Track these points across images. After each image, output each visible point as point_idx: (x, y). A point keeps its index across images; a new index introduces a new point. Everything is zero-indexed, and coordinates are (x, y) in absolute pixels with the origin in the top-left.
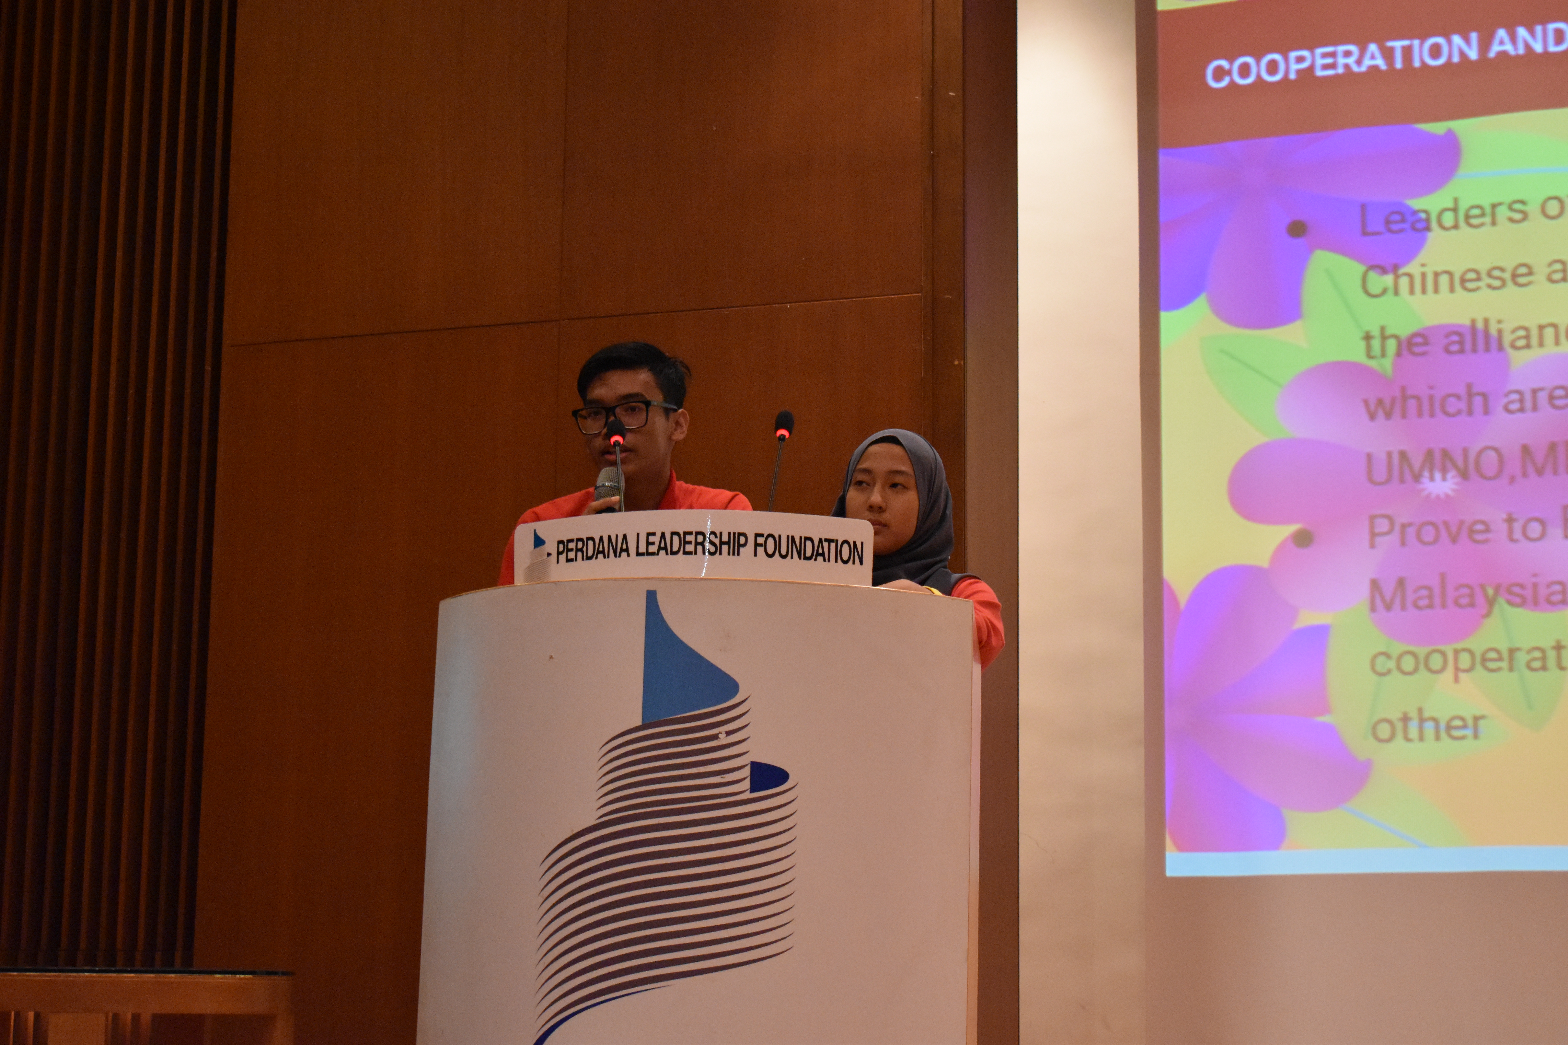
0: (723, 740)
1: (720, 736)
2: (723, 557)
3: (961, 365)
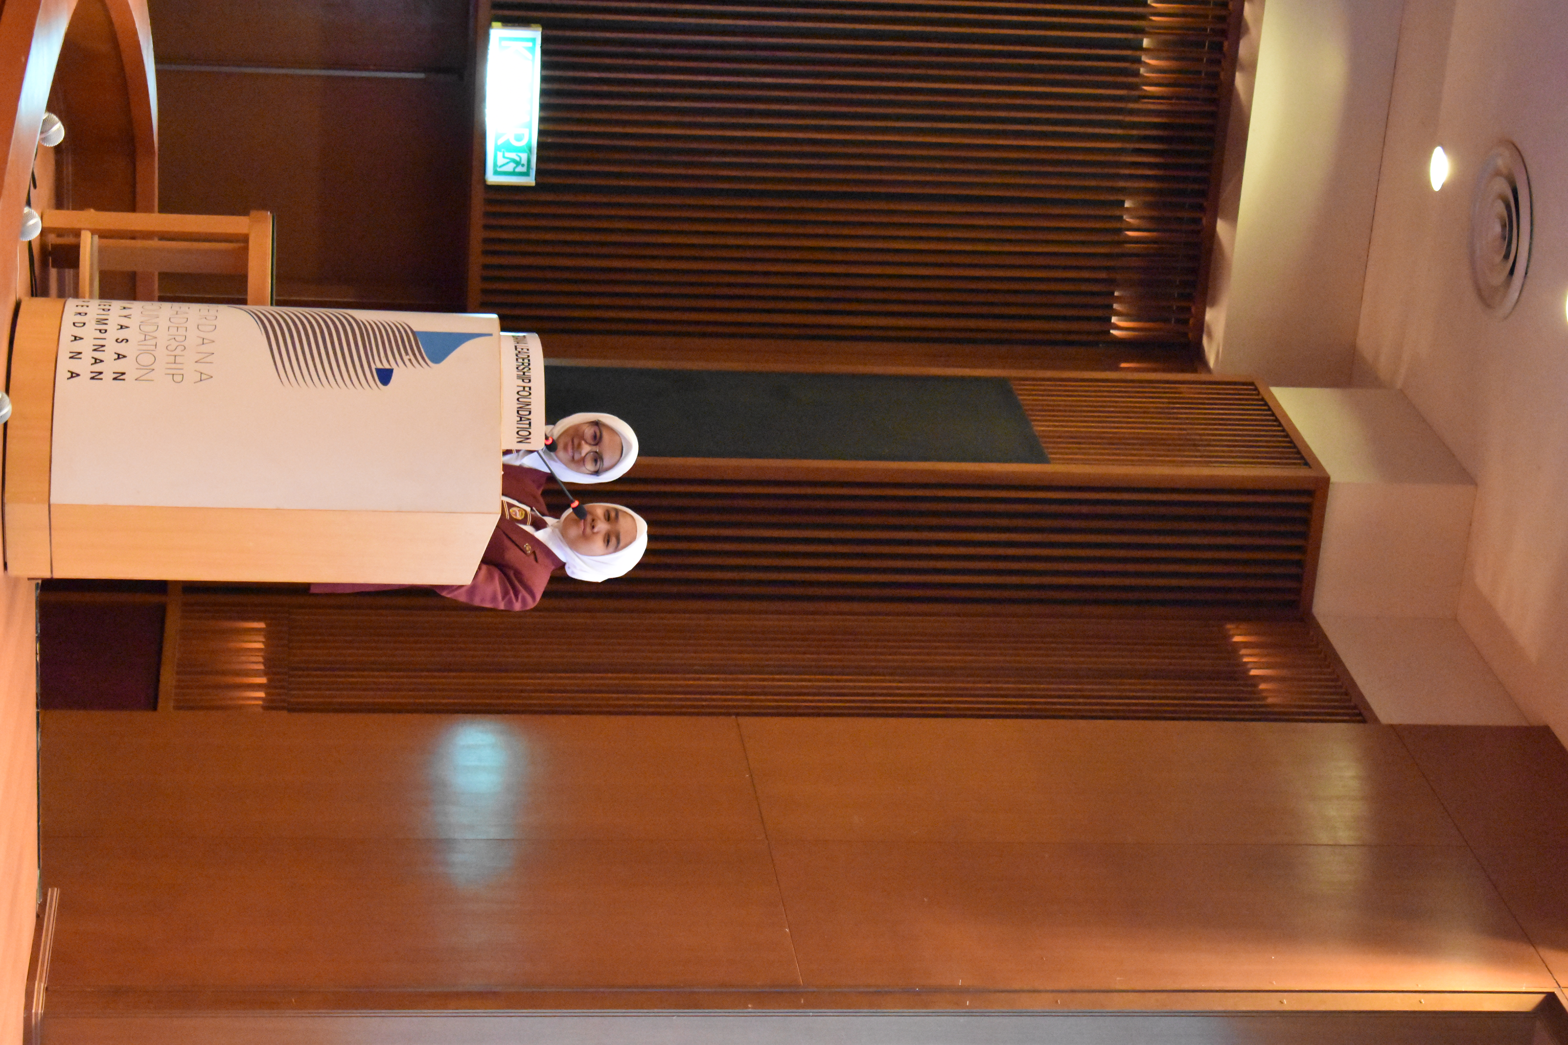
2: (515, 372)
3: (747, 1008)
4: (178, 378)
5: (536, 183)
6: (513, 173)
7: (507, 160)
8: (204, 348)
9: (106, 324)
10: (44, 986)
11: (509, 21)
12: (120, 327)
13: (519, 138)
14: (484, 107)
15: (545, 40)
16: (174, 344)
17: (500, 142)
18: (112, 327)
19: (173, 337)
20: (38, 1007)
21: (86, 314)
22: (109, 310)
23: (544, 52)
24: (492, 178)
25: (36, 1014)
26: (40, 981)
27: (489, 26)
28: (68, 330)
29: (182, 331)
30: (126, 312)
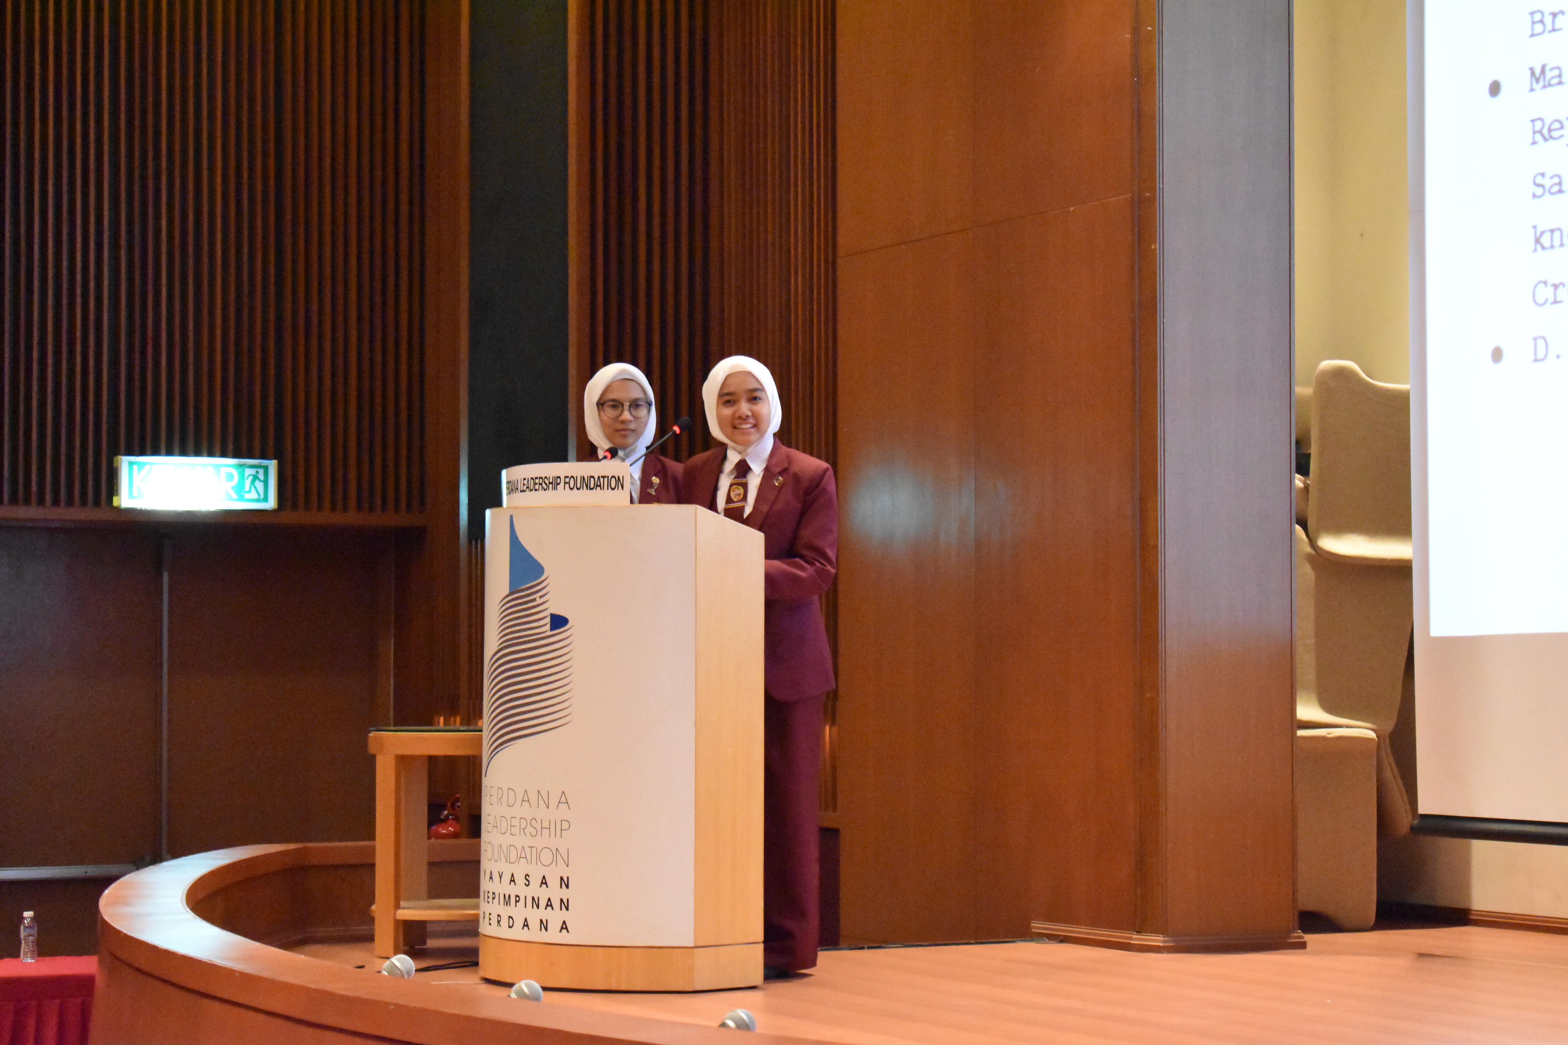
0: (539, 601)
1: (537, 599)
2: (550, 492)
3: (1155, 248)
4: (565, 825)
5: (275, 459)
6: (266, 482)
7: (253, 489)
8: (533, 800)
9: (509, 896)
10: (1136, 935)
11: (112, 488)
12: (512, 883)
13: (230, 477)
14: (200, 512)
15: (130, 453)
16: (529, 829)
17: (235, 496)
18: (512, 890)
19: (522, 830)
20: (1158, 940)
21: (499, 915)
22: (494, 893)
23: (142, 453)
24: (271, 503)
25: (1164, 942)
26: (1131, 938)
27: (118, 510)
28: (518, 933)
29: (515, 822)
30: (496, 877)
